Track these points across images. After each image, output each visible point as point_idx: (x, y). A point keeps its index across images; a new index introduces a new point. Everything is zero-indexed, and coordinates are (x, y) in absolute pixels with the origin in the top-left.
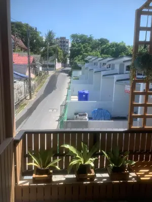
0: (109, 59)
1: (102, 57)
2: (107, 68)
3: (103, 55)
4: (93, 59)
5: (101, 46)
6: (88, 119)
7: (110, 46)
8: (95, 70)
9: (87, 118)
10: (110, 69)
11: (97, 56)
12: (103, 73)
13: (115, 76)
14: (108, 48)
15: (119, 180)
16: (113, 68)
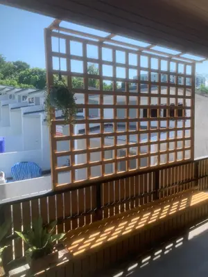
0: (30, 90)
1: (21, 88)
2: (30, 102)
3: (22, 85)
4: (7, 89)
5: (19, 72)
6: (5, 181)
7: (31, 73)
8: (11, 106)
9: (3, 179)
10: (34, 104)
11: (14, 85)
12: (23, 110)
13: (41, 114)
14: (29, 75)
15: (45, 268)
16: (38, 103)
